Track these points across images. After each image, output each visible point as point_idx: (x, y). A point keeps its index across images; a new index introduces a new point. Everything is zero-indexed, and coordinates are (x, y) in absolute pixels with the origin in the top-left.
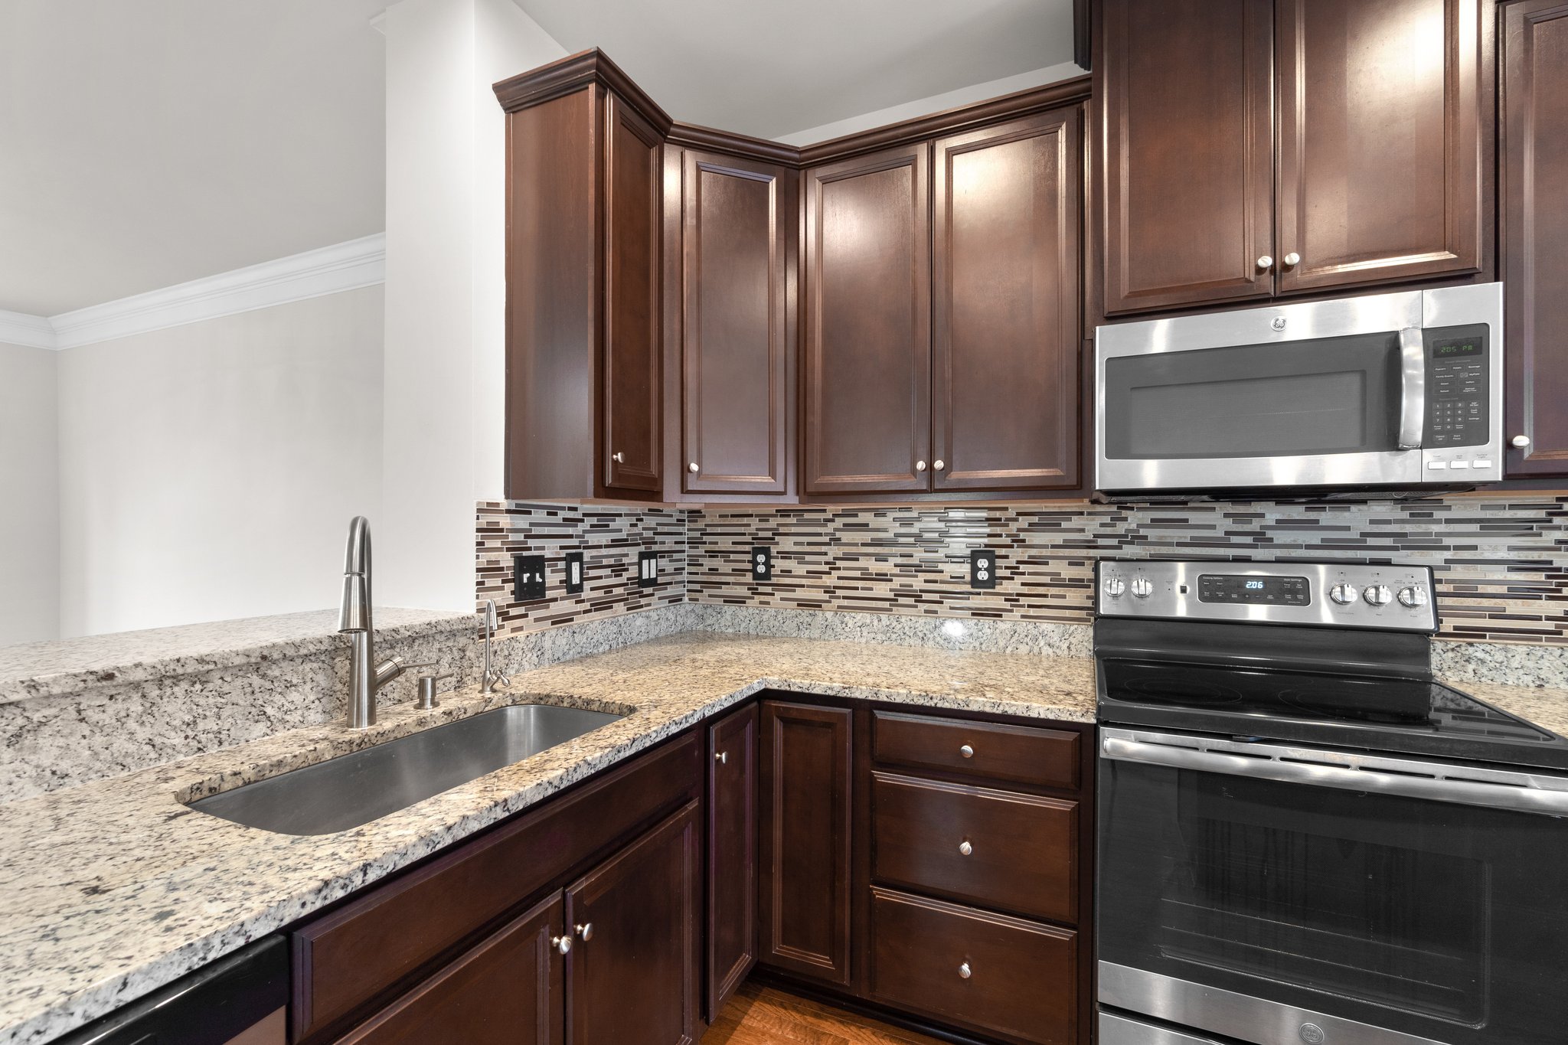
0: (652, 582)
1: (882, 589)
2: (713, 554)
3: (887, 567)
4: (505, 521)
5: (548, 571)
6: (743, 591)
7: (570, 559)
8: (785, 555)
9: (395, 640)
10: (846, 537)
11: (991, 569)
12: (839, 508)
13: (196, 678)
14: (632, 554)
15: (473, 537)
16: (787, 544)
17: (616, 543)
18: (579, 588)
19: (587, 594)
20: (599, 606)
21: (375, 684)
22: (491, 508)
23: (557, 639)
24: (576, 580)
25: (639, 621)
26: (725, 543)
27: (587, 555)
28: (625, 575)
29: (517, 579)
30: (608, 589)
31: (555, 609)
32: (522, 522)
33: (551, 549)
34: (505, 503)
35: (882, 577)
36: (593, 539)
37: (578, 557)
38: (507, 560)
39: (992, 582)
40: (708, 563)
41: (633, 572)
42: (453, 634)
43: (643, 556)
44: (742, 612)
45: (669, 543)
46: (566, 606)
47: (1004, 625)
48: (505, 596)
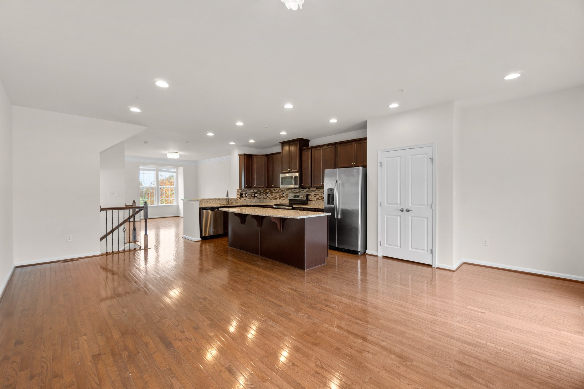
0: (256, 197)
1: (276, 197)
2: (264, 194)
3: (277, 195)
4: (239, 190)
5: (243, 195)
6: (266, 198)
7: (246, 194)
8: (269, 194)
9: (230, 199)
10: (274, 192)
11: (284, 195)
12: (273, 189)
13: (219, 200)
14: (254, 194)
15: (236, 192)
16: (269, 193)
17: (251, 192)
18: (247, 196)
19: (248, 197)
20: (249, 198)
21: (229, 201)
22: (238, 189)
23: (245, 201)
24: (246, 196)
25: (254, 200)
26: (265, 193)
27: (248, 194)
28: (252, 196)
29: (240, 195)
30: (250, 197)
31: (244, 198)
32: (241, 190)
33: (244, 193)
34: (239, 189)
35: (276, 196)
36: (248, 192)
37: (247, 194)
38: (239, 194)
39: (284, 196)
40: (264, 195)
41: (254, 195)
42: (234, 199)
43: (255, 194)
44: (266, 200)
45: (259, 192)
46: (246, 198)
47: (284, 201)
48: (239, 197)
